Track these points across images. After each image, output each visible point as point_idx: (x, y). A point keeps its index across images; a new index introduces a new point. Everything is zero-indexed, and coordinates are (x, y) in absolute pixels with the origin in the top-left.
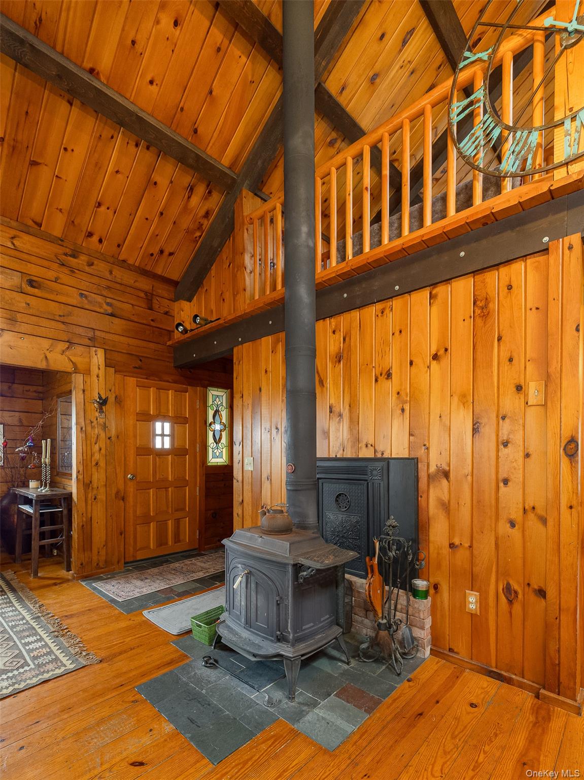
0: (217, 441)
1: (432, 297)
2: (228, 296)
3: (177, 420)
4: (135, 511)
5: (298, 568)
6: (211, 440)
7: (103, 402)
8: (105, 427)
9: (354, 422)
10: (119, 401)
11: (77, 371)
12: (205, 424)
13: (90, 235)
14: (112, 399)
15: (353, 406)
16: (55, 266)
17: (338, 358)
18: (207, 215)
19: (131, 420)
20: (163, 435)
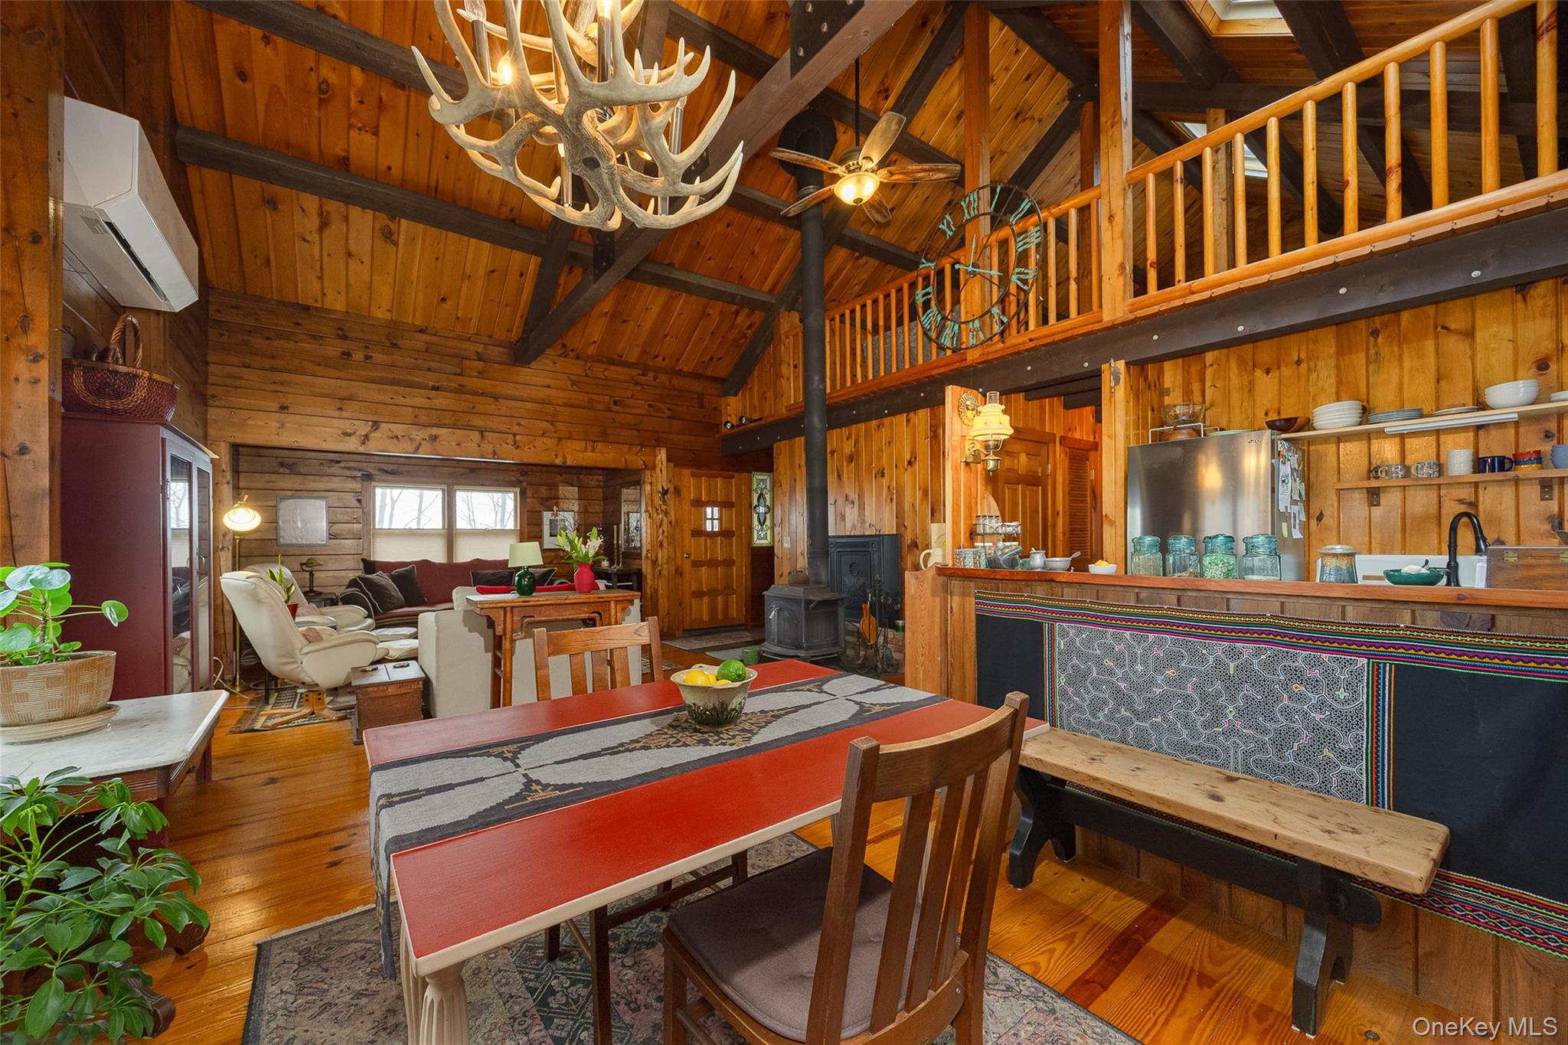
0: (762, 523)
1: (908, 421)
2: (770, 395)
3: (725, 505)
4: (690, 586)
5: (808, 602)
6: (756, 522)
7: (665, 492)
8: (666, 513)
9: (862, 507)
10: (677, 491)
11: (646, 468)
12: (751, 508)
13: (657, 356)
14: (672, 490)
15: (861, 496)
16: (631, 386)
17: (851, 459)
18: (750, 326)
19: (687, 507)
20: (712, 519)
